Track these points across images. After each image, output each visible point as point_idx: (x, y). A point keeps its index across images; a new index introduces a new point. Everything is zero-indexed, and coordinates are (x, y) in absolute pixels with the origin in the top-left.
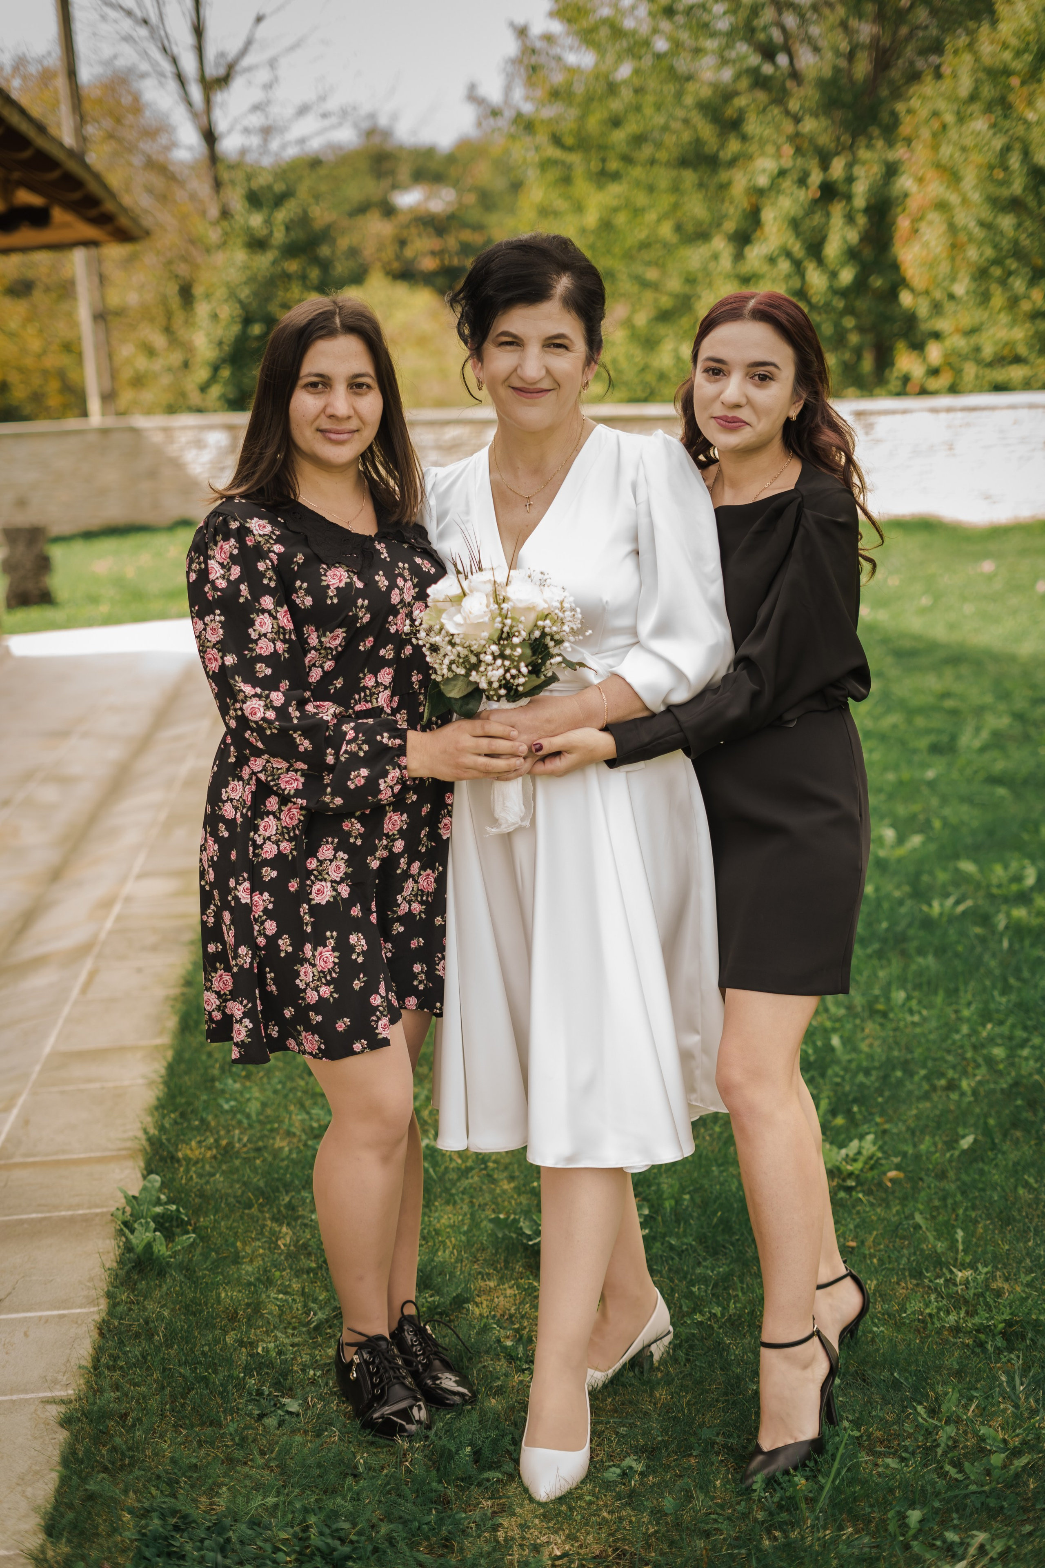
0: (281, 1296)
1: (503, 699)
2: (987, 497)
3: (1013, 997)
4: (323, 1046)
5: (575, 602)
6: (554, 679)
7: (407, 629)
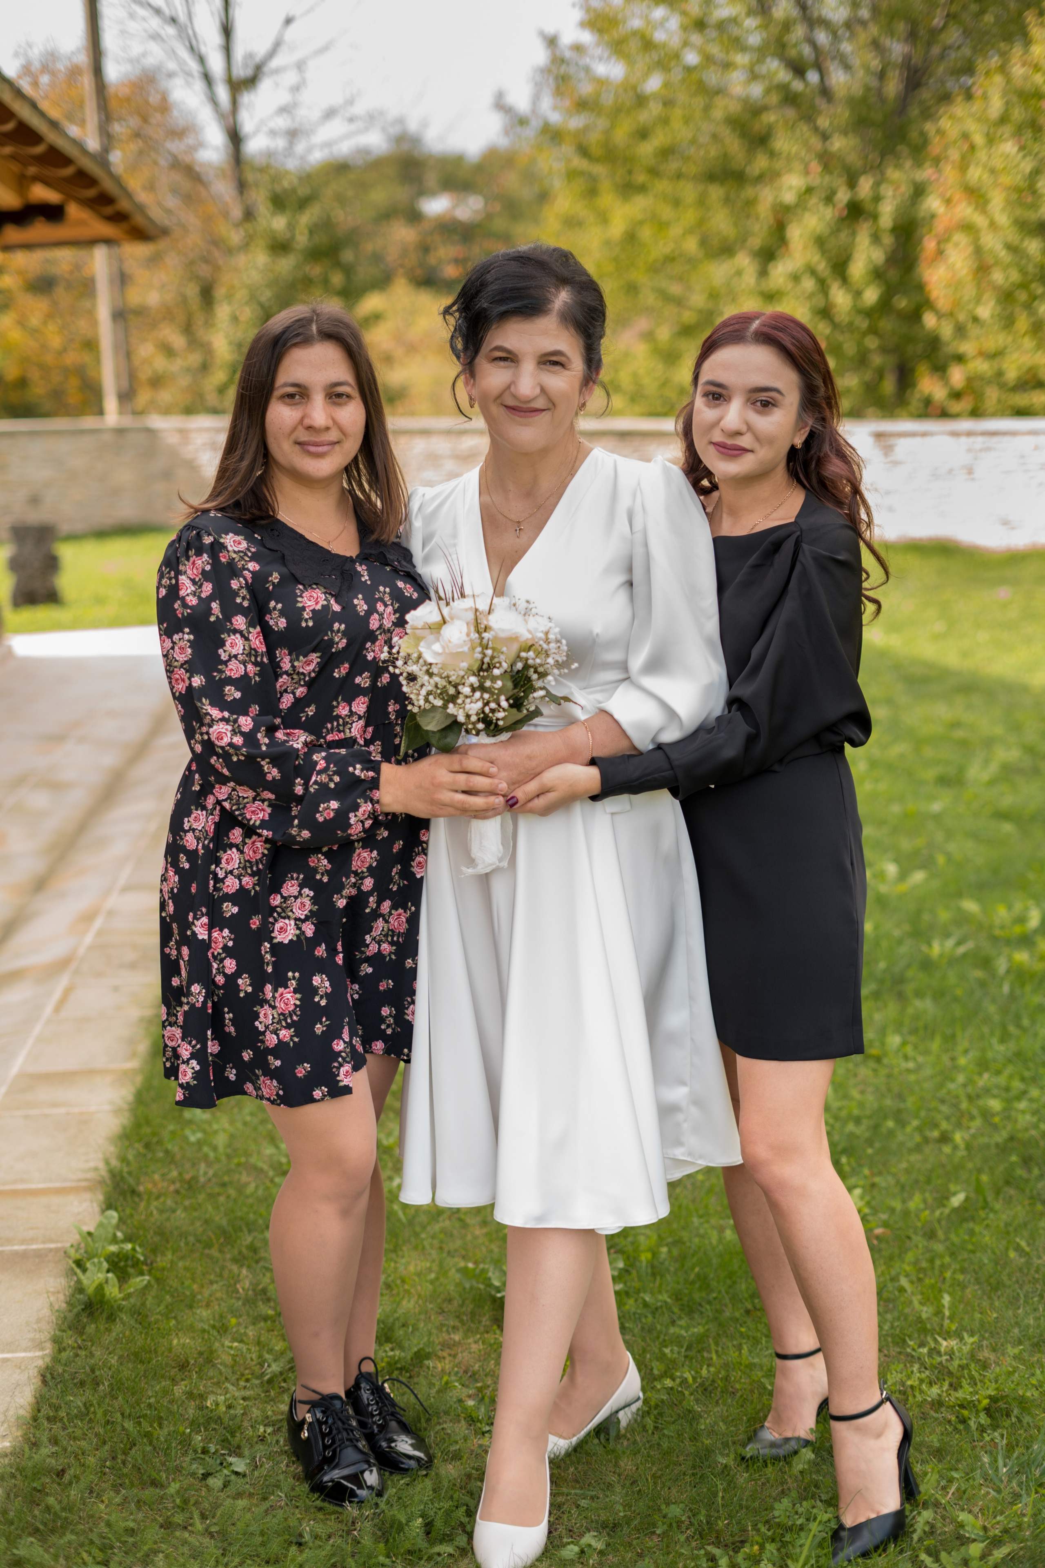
0: (236, 1344)
1: (483, 733)
2: (1005, 523)
3: (1012, 1046)
4: (281, 1092)
5: (560, 633)
6: (537, 713)
7: (384, 656)
